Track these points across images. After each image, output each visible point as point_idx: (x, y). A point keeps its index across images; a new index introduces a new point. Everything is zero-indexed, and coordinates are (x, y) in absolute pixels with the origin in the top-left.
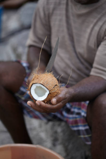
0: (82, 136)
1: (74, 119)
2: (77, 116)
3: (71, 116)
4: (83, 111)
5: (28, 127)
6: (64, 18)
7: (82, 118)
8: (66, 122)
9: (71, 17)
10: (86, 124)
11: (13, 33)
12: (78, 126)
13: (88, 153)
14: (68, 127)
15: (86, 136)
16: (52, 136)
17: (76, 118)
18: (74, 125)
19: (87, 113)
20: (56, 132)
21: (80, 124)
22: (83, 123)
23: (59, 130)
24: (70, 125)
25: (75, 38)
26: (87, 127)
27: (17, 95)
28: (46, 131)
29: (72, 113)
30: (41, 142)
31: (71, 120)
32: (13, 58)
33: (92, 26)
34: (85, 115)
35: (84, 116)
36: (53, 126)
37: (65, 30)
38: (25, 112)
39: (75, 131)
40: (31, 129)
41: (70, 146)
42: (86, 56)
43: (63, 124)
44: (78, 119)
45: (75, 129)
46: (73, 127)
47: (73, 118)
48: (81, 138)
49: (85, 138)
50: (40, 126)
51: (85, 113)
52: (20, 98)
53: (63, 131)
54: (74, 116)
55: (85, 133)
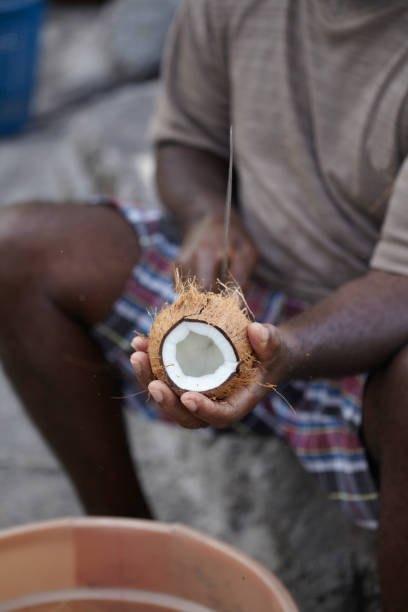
0: (344, 496)
1: (317, 431)
2: (327, 419)
3: (303, 417)
4: (348, 403)
5: (139, 453)
6: (281, 47)
7: (347, 430)
8: (286, 440)
9: (307, 45)
10: (360, 451)
11: (85, 97)
12: (327, 457)
13: (365, 560)
14: (292, 457)
15: (357, 498)
16: (227, 491)
17: (322, 425)
18: (315, 452)
19: (364, 411)
20: (244, 478)
21: (335, 450)
22: (349, 445)
23: (256, 469)
24: (301, 452)
25: (319, 122)
26: (362, 466)
27: (103, 330)
28: (207, 472)
29: (310, 406)
30: (184, 512)
31: (304, 432)
32: (83, 189)
33: (381, 78)
34: (357, 419)
35: (351, 423)
36: (235, 453)
37: (284, 91)
38: (130, 396)
39: (316, 475)
40: (148, 463)
41: (298, 532)
42: (355, 190)
43: (272, 446)
44: (330, 431)
45: (319, 466)
46: (311, 458)
47: (313, 425)
48: (338, 502)
49: (352, 504)
50: (184, 453)
51: (356, 410)
52: (114, 345)
53: (272, 475)
54: (317, 417)
55: (353, 485)
